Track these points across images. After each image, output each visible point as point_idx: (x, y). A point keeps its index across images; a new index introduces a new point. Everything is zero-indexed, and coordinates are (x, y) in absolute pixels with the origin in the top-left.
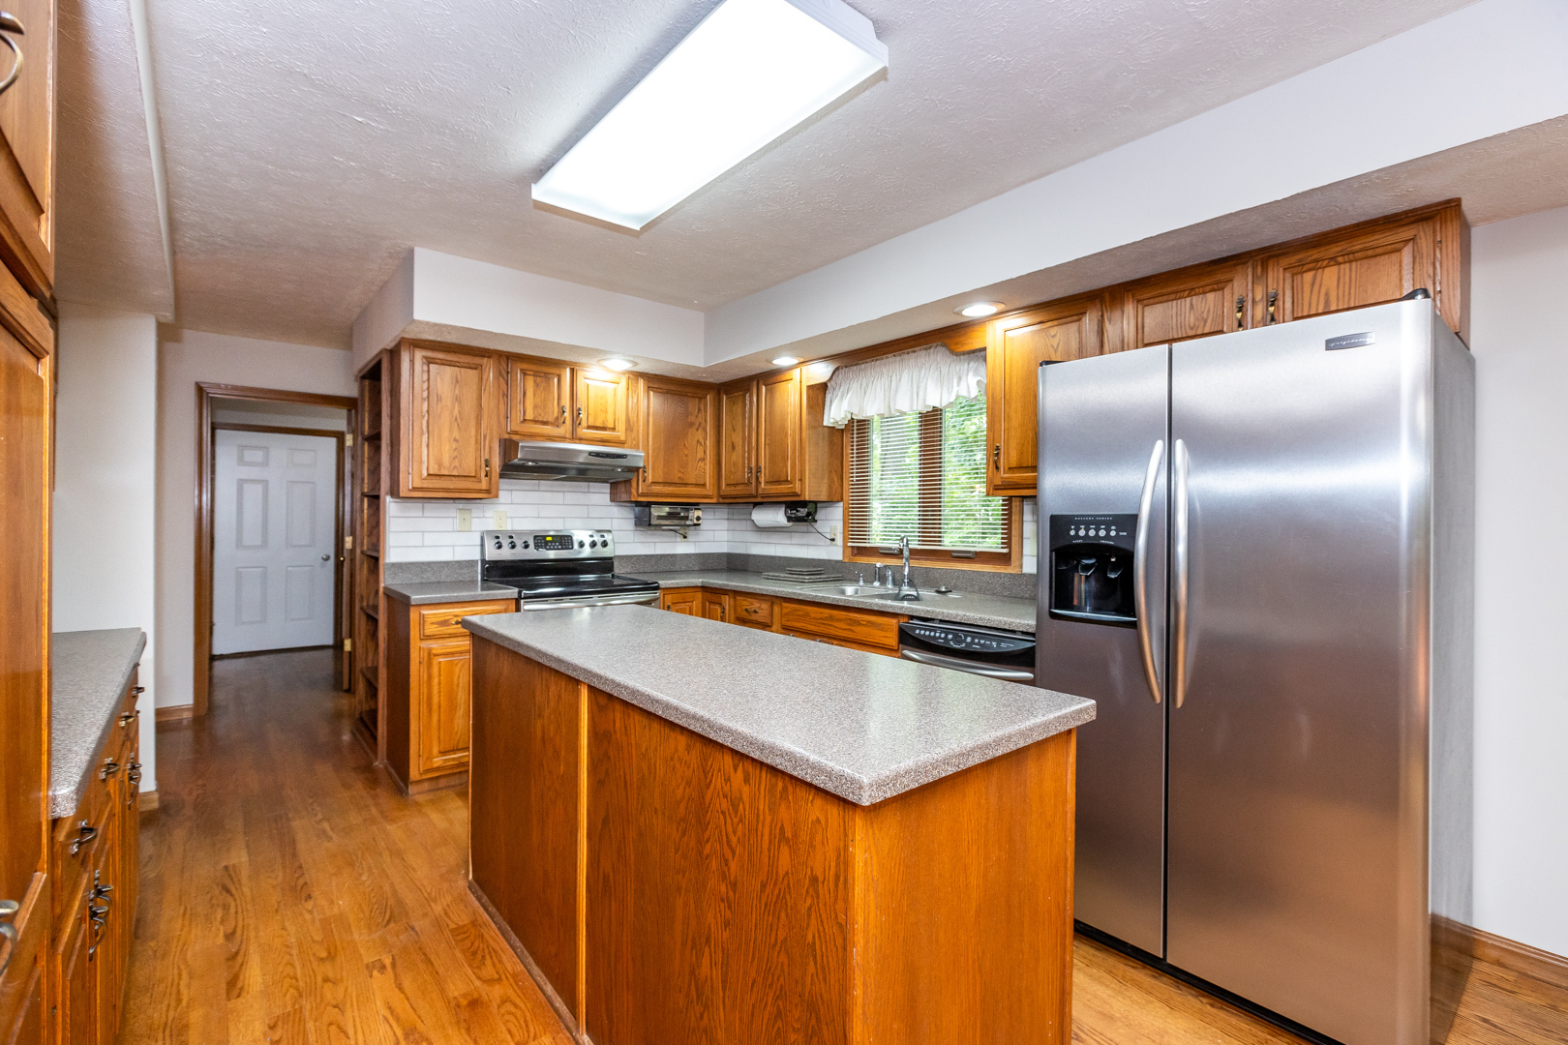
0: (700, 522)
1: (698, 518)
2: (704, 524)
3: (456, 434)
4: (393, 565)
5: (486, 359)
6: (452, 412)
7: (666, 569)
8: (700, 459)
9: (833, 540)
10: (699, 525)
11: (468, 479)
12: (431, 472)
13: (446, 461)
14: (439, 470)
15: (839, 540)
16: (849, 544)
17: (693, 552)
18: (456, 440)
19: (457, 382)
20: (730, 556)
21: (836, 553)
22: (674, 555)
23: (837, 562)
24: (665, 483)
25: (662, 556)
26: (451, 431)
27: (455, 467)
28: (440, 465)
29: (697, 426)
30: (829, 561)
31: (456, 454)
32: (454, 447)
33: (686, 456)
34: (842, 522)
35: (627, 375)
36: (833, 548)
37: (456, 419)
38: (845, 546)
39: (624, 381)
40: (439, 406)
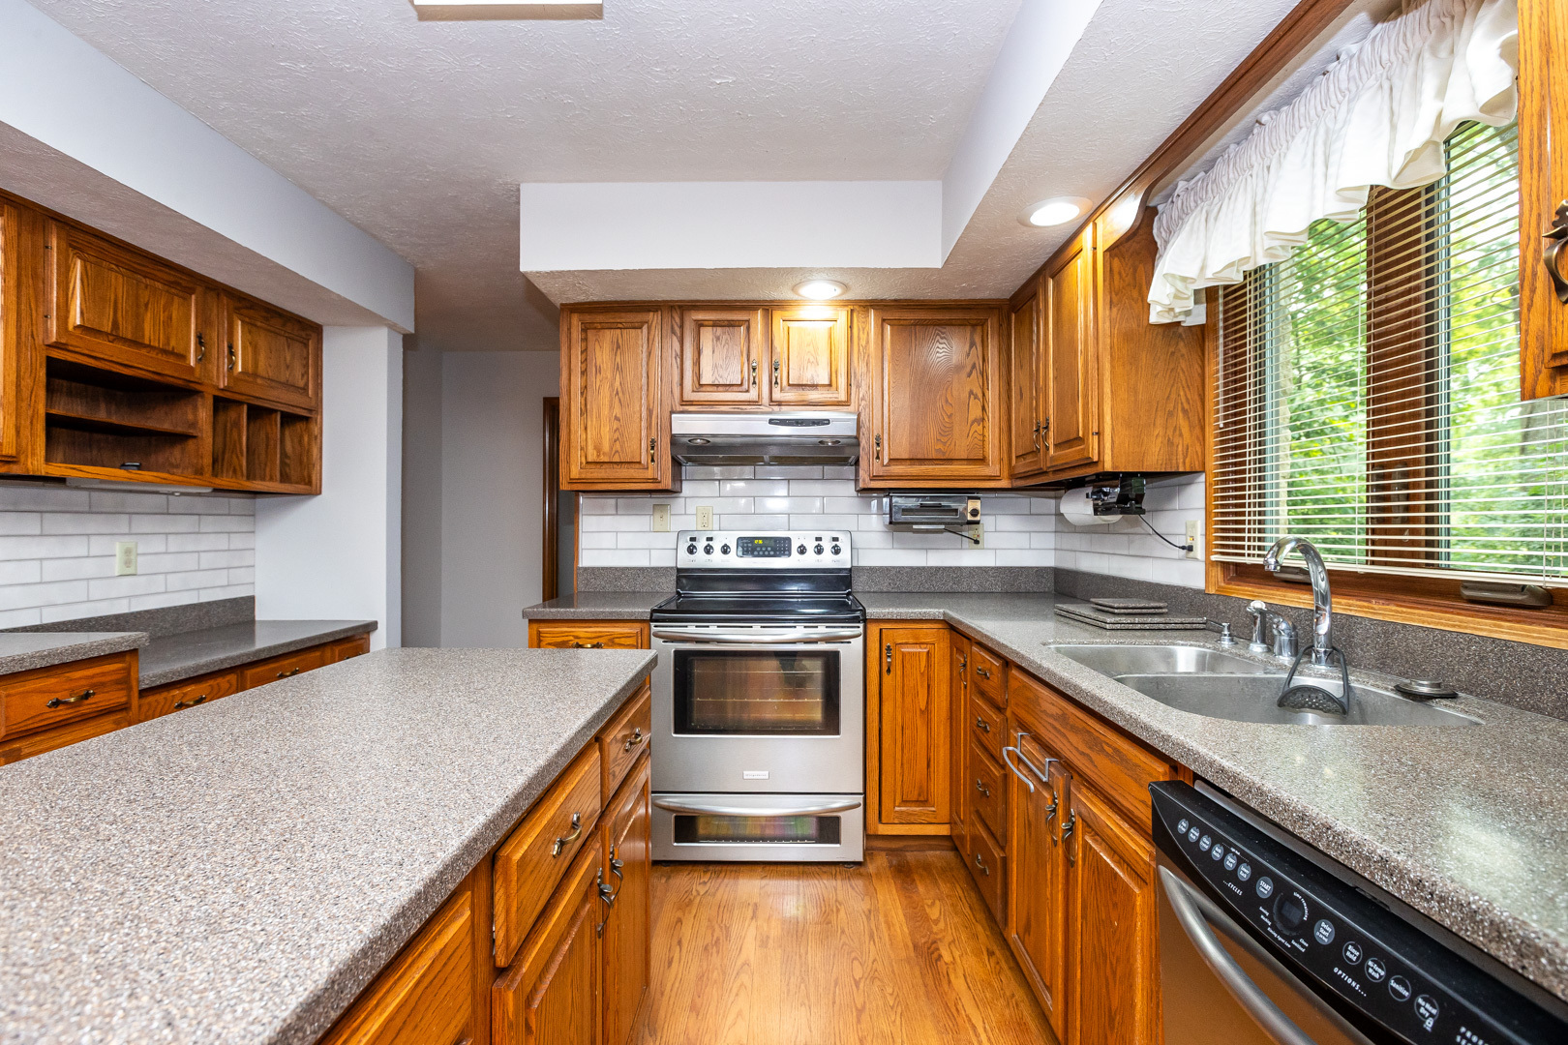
0: (978, 518)
1: (975, 513)
2: (987, 522)
3: (617, 411)
4: (586, 569)
5: (651, 314)
6: (612, 386)
7: (948, 588)
8: (975, 421)
9: (1190, 549)
10: (978, 523)
11: (633, 466)
12: (590, 460)
13: (606, 447)
14: (598, 456)
15: (1200, 551)
16: (1214, 558)
17: (992, 564)
18: (617, 419)
19: (618, 347)
20: (1058, 573)
21: (1191, 575)
22: (959, 568)
23: (1197, 592)
24: (913, 460)
25: (938, 569)
26: (611, 407)
27: (617, 451)
28: (598, 449)
29: (968, 369)
30: (1184, 589)
31: (617, 435)
32: (615, 428)
33: (950, 416)
34: (1203, 513)
35: (849, 308)
36: (1190, 564)
37: (617, 393)
38: (1210, 564)
39: (843, 316)
40: (598, 380)
